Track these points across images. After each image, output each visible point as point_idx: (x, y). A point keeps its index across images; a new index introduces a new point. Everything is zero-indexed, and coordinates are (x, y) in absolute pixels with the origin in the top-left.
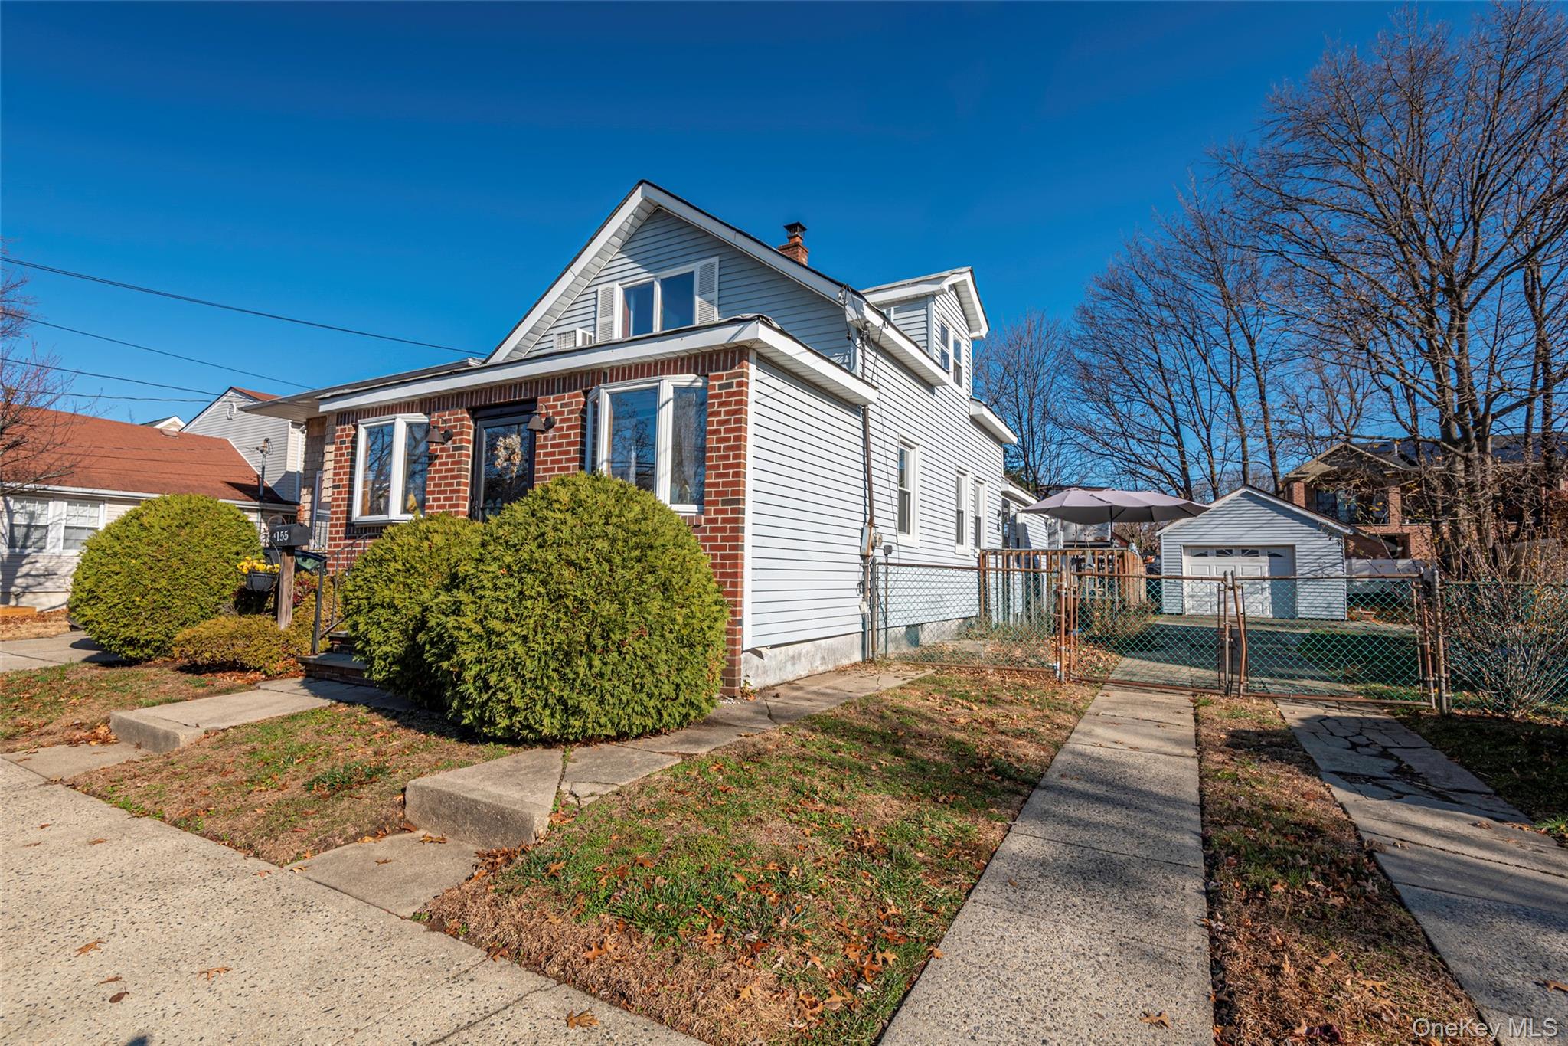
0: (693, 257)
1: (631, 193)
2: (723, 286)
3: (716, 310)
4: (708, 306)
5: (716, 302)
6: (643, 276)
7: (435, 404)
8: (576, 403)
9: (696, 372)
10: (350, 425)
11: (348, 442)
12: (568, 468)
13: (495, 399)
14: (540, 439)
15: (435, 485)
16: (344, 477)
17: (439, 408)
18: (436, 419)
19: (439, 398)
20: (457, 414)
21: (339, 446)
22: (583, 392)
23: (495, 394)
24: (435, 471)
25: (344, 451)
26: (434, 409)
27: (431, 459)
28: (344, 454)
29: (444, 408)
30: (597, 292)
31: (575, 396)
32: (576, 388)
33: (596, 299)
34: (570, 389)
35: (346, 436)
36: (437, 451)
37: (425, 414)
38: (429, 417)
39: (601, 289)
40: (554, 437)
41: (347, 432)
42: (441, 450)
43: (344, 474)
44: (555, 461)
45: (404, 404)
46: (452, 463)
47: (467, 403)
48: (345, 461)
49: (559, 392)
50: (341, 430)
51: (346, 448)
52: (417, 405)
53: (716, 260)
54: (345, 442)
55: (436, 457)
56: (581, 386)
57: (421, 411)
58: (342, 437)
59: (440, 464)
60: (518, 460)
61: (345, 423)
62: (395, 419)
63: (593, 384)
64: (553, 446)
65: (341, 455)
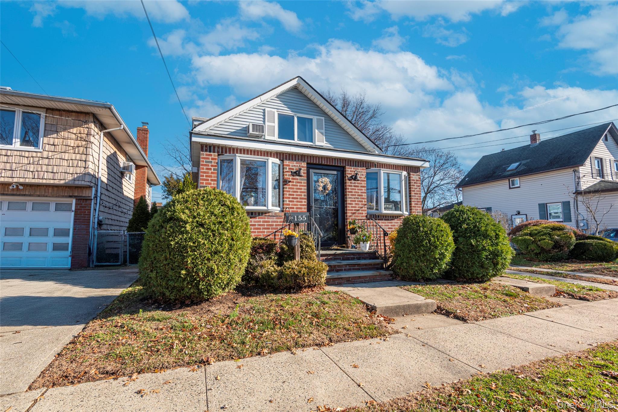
0: (313, 113)
2: (327, 129)
3: (324, 137)
4: (321, 134)
5: (324, 134)
6: (289, 112)
7: (286, 156)
8: (364, 172)
9: (407, 171)
10: (216, 154)
11: (214, 163)
12: (362, 195)
13: (325, 162)
14: (348, 183)
15: (290, 195)
16: (212, 182)
17: (289, 159)
18: (287, 164)
19: (289, 154)
20: (302, 164)
21: (205, 163)
22: (366, 169)
23: (324, 160)
24: (289, 188)
25: (210, 167)
26: (286, 159)
27: (286, 182)
28: (211, 169)
29: (292, 160)
30: (264, 110)
31: (363, 169)
32: (363, 167)
33: (264, 113)
34: (361, 167)
35: (212, 159)
36: (289, 178)
37: (280, 160)
38: (281, 162)
39: (267, 109)
40: (355, 183)
41: (213, 157)
42: (293, 179)
43: (212, 180)
44: (356, 192)
45: (264, 152)
46: (300, 186)
47: (308, 160)
48: (212, 173)
49: (356, 166)
50: (206, 155)
51: (212, 166)
52: (274, 154)
53: (323, 118)
54: (211, 162)
55: (290, 182)
56: (366, 167)
57: (277, 158)
58: (208, 159)
59: (293, 185)
60: (330, 188)
61: (210, 151)
62: (268, 159)
63: (371, 167)
64: (355, 186)
65: (207, 169)
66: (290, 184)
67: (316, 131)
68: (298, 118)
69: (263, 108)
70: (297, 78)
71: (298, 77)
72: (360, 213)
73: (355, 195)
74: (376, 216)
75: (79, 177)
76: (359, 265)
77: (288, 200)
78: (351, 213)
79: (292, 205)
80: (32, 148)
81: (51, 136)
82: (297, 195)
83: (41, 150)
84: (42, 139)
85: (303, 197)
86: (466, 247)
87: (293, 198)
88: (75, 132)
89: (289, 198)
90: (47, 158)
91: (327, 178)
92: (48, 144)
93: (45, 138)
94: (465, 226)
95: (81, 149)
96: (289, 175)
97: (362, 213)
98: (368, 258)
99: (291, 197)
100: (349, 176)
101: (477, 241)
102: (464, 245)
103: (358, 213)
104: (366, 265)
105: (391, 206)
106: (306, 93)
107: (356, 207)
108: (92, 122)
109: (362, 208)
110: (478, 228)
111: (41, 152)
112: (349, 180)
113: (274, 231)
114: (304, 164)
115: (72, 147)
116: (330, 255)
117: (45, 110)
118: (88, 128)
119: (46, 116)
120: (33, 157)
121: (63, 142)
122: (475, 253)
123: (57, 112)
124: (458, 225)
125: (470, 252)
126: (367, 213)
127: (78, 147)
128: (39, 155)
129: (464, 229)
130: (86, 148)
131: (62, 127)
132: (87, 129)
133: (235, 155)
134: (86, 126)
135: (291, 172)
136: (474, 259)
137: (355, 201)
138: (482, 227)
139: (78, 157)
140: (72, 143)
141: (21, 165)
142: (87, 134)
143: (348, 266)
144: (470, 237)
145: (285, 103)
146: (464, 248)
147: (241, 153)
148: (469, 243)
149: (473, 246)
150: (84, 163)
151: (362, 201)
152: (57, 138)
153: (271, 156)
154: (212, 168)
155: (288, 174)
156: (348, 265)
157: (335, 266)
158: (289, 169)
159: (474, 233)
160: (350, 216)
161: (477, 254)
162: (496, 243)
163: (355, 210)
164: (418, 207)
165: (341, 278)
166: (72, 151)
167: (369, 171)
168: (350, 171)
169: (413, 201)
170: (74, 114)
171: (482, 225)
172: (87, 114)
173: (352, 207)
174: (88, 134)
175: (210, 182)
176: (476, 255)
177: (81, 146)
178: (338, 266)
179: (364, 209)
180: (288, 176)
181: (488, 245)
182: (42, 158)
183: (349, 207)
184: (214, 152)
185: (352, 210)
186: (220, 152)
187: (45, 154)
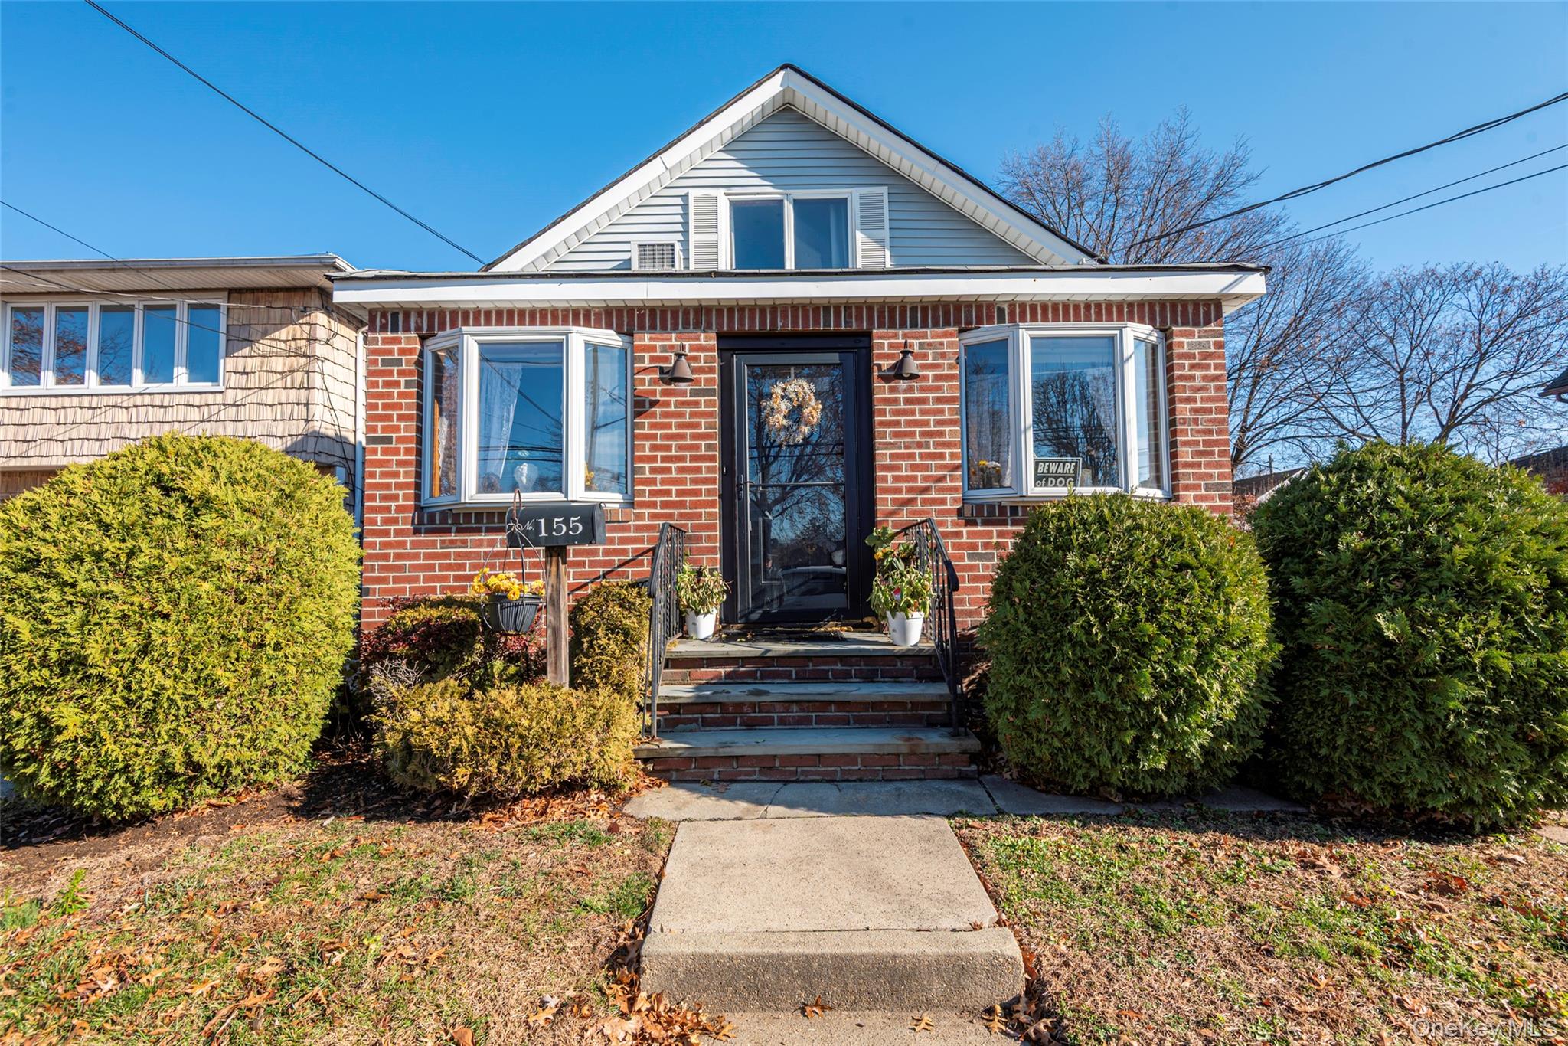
0: (849, 180)
1: (769, 77)
2: (896, 224)
3: (888, 253)
4: (876, 247)
5: (887, 242)
6: (762, 190)
7: (641, 317)
8: (951, 345)
9: (1152, 322)
10: (413, 335)
11: (408, 362)
12: (941, 434)
13: (785, 325)
14: (881, 390)
15: (654, 448)
16: (402, 424)
17: (653, 327)
18: (647, 342)
19: (653, 310)
20: (698, 339)
21: (380, 367)
22: (961, 331)
23: (784, 317)
24: (653, 426)
25: (396, 378)
26: (642, 327)
27: (641, 406)
28: (397, 384)
29: (664, 328)
30: (685, 197)
31: (946, 335)
32: (947, 324)
33: (685, 206)
34: (936, 325)
35: (402, 351)
36: (654, 392)
37: (619, 332)
38: (627, 338)
39: (693, 194)
40: (910, 389)
41: (403, 345)
42: (664, 393)
43: (401, 418)
44: (916, 423)
45: (566, 311)
46: (692, 415)
47: (720, 324)
48: (401, 395)
49: (914, 325)
50: (385, 341)
51: (401, 373)
52: (598, 316)
53: (884, 190)
54: (398, 362)
55: (654, 403)
56: (957, 323)
57: (609, 326)
58: (390, 352)
59: (665, 415)
60: (816, 417)
61: (395, 330)
62: (566, 334)
63: (980, 322)
64: (908, 401)
65: (387, 384)
66: (658, 410)
67: (860, 236)
68: (798, 204)
69: (682, 192)
70: (782, 73)
71: (782, 68)
72: (934, 502)
73: (912, 434)
74: (1002, 509)
75: (295, 444)
76: (843, 705)
77: (647, 466)
78: (894, 501)
79: (663, 482)
80: (207, 386)
81: (240, 353)
82: (680, 448)
83: (222, 388)
84: (222, 361)
85: (703, 452)
86: (1350, 647)
87: (665, 459)
88: (283, 338)
89: (653, 459)
90: (234, 405)
91: (805, 384)
92: (235, 373)
93: (228, 359)
94: (1352, 540)
95: (298, 376)
96: (653, 382)
97: (943, 502)
98: (909, 675)
99: (659, 454)
100: (886, 364)
101: (1416, 620)
102: (1338, 637)
103: (925, 502)
104: (875, 705)
105: (1069, 468)
106: (820, 118)
107: (914, 479)
108: (317, 309)
109: (941, 479)
110: (1431, 548)
111: (222, 392)
112: (885, 379)
113: (601, 570)
114: (708, 339)
115: (281, 373)
116: (745, 660)
117: (226, 293)
118: (308, 324)
119: (229, 309)
120: (208, 405)
121: (262, 363)
122: (1399, 682)
123: (249, 296)
124: (1318, 536)
125: (1374, 675)
126: (964, 500)
127: (292, 371)
128: (219, 398)
129: (1347, 558)
130: (308, 372)
131: (260, 328)
132: (308, 327)
133: (461, 331)
134: (304, 320)
135: (661, 369)
136: (1396, 710)
137: (912, 456)
138: (1457, 541)
139: (293, 395)
140: (279, 364)
141: (188, 425)
142: (308, 340)
143: (795, 708)
144: (1374, 600)
145: (752, 163)
146: (1340, 653)
147: (477, 323)
148: (1370, 629)
149: (1390, 644)
150: (304, 409)
151: (942, 456)
152: (252, 357)
153: (576, 323)
154: (402, 380)
155: (647, 377)
156: (797, 702)
157: (739, 705)
158: (653, 359)
159: (1406, 575)
160: (892, 513)
161: (1414, 687)
162: (1549, 633)
163: (910, 490)
164: (1208, 465)
165: (737, 757)
166: (280, 384)
167: (972, 338)
168: (885, 345)
169: (1186, 444)
170: (281, 294)
171: (1462, 531)
172: (306, 290)
173: (896, 479)
174: (311, 340)
175: (395, 423)
176: (1410, 692)
177: (298, 371)
178: (753, 705)
179: (948, 483)
180: (648, 384)
181: (1489, 643)
182: (224, 405)
183: (885, 480)
184: (407, 330)
185: (898, 491)
186: (425, 327)
187: (230, 394)
